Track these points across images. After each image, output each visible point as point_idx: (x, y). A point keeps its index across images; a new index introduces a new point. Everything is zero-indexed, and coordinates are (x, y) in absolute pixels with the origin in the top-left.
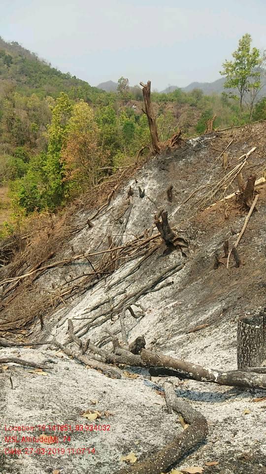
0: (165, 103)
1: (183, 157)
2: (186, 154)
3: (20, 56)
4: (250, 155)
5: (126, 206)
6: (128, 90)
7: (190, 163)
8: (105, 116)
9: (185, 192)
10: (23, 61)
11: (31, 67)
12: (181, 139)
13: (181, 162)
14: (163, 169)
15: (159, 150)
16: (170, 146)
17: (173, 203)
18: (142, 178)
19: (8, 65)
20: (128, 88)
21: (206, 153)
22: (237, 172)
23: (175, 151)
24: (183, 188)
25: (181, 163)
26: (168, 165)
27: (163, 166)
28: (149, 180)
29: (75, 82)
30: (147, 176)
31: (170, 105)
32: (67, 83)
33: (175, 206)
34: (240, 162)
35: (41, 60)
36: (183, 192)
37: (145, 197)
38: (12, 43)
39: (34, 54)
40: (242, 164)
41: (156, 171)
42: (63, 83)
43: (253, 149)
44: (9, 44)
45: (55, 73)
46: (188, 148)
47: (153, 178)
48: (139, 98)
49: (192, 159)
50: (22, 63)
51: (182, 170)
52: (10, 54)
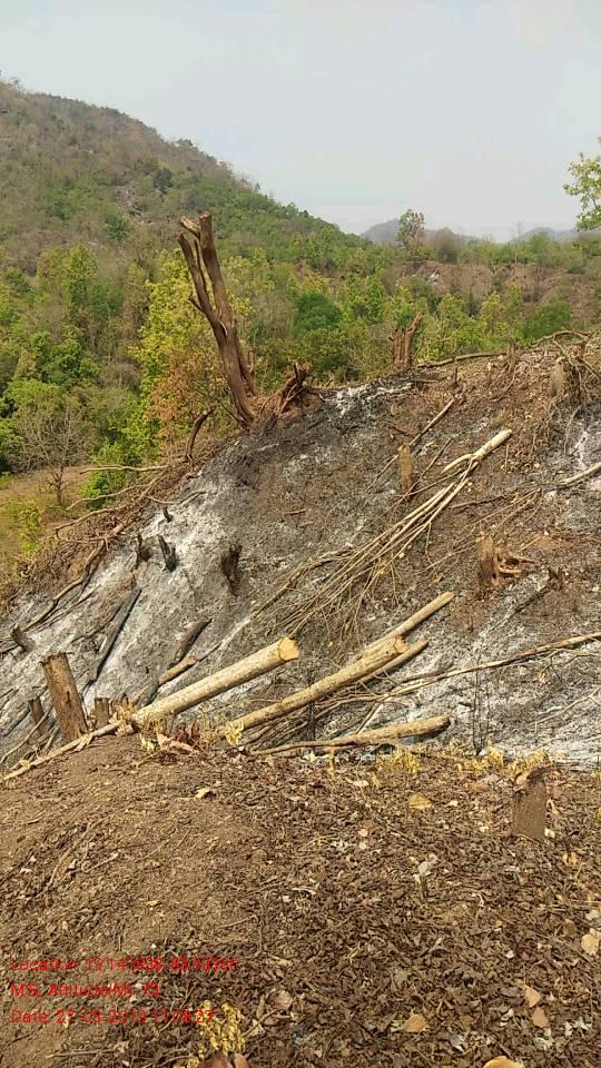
0: (509, 267)
1: (303, 449)
2: (316, 437)
3: (189, 169)
4: (485, 457)
5: (124, 595)
6: (421, 240)
7: (319, 469)
8: (359, 299)
9: (283, 566)
10: (196, 180)
11: (211, 194)
12: (308, 391)
13: (293, 463)
14: (246, 483)
15: (252, 419)
16: (278, 411)
17: (238, 602)
18: (186, 506)
19: (162, 190)
20: (422, 234)
21: (370, 437)
22: (430, 516)
23: (288, 426)
24: (280, 551)
25: (294, 466)
26: (257, 471)
27: (247, 472)
28: (204, 513)
29: (307, 223)
30: (200, 502)
31: (520, 272)
32: (287, 226)
33: (240, 614)
34: (450, 480)
35: (238, 179)
36: (277, 565)
37: (179, 569)
38: (180, 142)
39: (224, 164)
40: (452, 490)
41: (226, 486)
42: (279, 227)
43: (502, 435)
44: (172, 144)
45: (265, 205)
46: (324, 420)
47: (214, 507)
48: (445, 257)
49: (327, 456)
50: (193, 186)
51: (289, 489)
52: (167, 167)
